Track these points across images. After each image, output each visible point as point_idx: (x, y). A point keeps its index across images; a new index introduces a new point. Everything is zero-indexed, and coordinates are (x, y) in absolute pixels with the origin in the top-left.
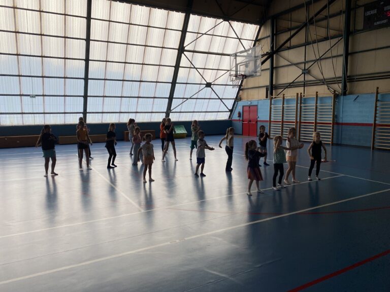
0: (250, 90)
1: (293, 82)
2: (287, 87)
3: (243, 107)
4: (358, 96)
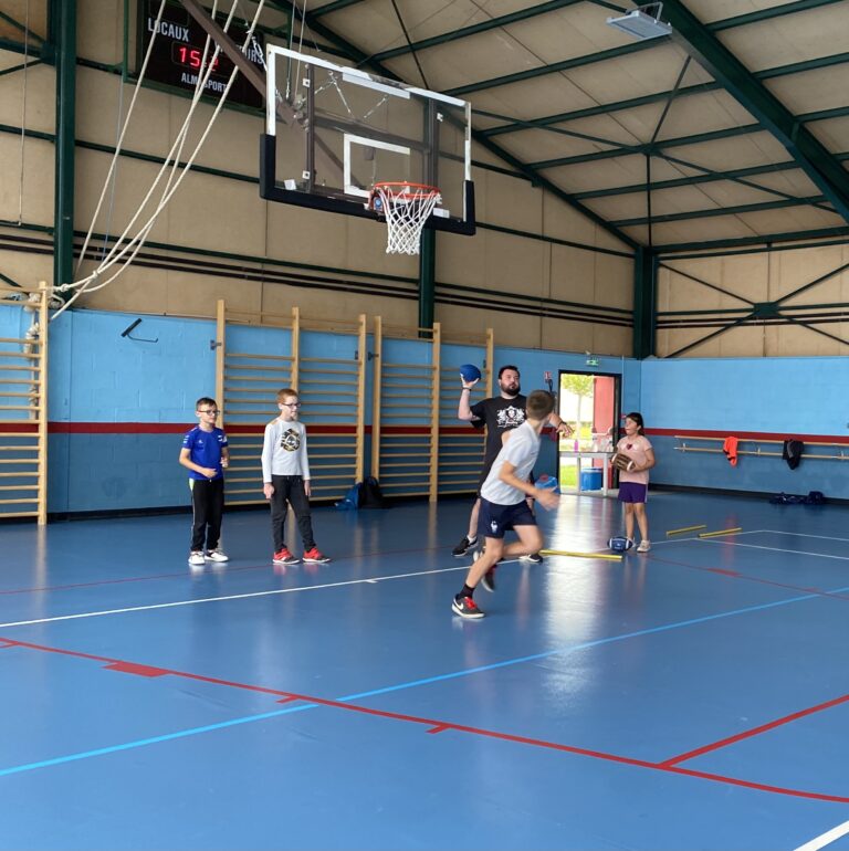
4: (139, 321)
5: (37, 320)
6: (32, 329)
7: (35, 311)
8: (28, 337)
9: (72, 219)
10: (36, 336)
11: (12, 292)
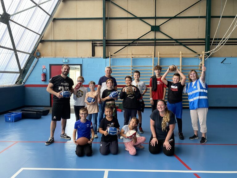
0: (58, 44)
1: (138, 40)
2: (129, 45)
3: (51, 66)
4: (226, 59)
5: (201, 61)
6: (200, 63)
7: (201, 59)
8: (200, 65)
9: (210, 36)
10: (201, 65)
11: (196, 55)
